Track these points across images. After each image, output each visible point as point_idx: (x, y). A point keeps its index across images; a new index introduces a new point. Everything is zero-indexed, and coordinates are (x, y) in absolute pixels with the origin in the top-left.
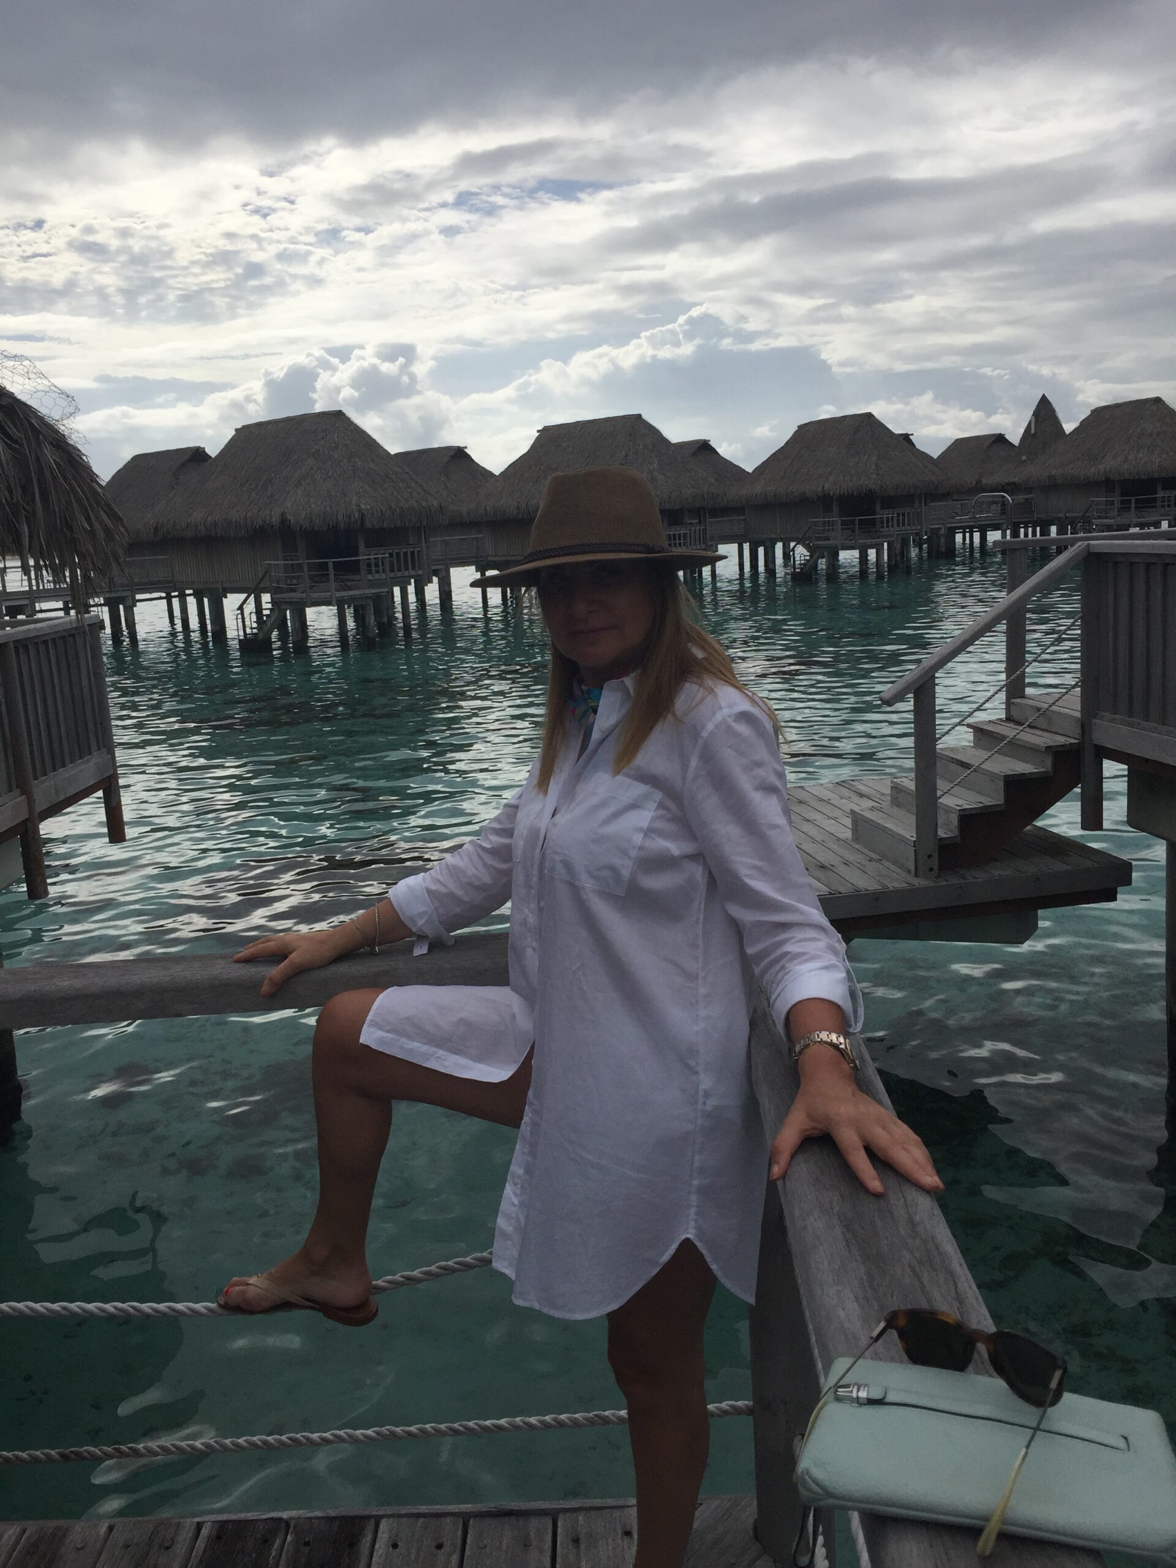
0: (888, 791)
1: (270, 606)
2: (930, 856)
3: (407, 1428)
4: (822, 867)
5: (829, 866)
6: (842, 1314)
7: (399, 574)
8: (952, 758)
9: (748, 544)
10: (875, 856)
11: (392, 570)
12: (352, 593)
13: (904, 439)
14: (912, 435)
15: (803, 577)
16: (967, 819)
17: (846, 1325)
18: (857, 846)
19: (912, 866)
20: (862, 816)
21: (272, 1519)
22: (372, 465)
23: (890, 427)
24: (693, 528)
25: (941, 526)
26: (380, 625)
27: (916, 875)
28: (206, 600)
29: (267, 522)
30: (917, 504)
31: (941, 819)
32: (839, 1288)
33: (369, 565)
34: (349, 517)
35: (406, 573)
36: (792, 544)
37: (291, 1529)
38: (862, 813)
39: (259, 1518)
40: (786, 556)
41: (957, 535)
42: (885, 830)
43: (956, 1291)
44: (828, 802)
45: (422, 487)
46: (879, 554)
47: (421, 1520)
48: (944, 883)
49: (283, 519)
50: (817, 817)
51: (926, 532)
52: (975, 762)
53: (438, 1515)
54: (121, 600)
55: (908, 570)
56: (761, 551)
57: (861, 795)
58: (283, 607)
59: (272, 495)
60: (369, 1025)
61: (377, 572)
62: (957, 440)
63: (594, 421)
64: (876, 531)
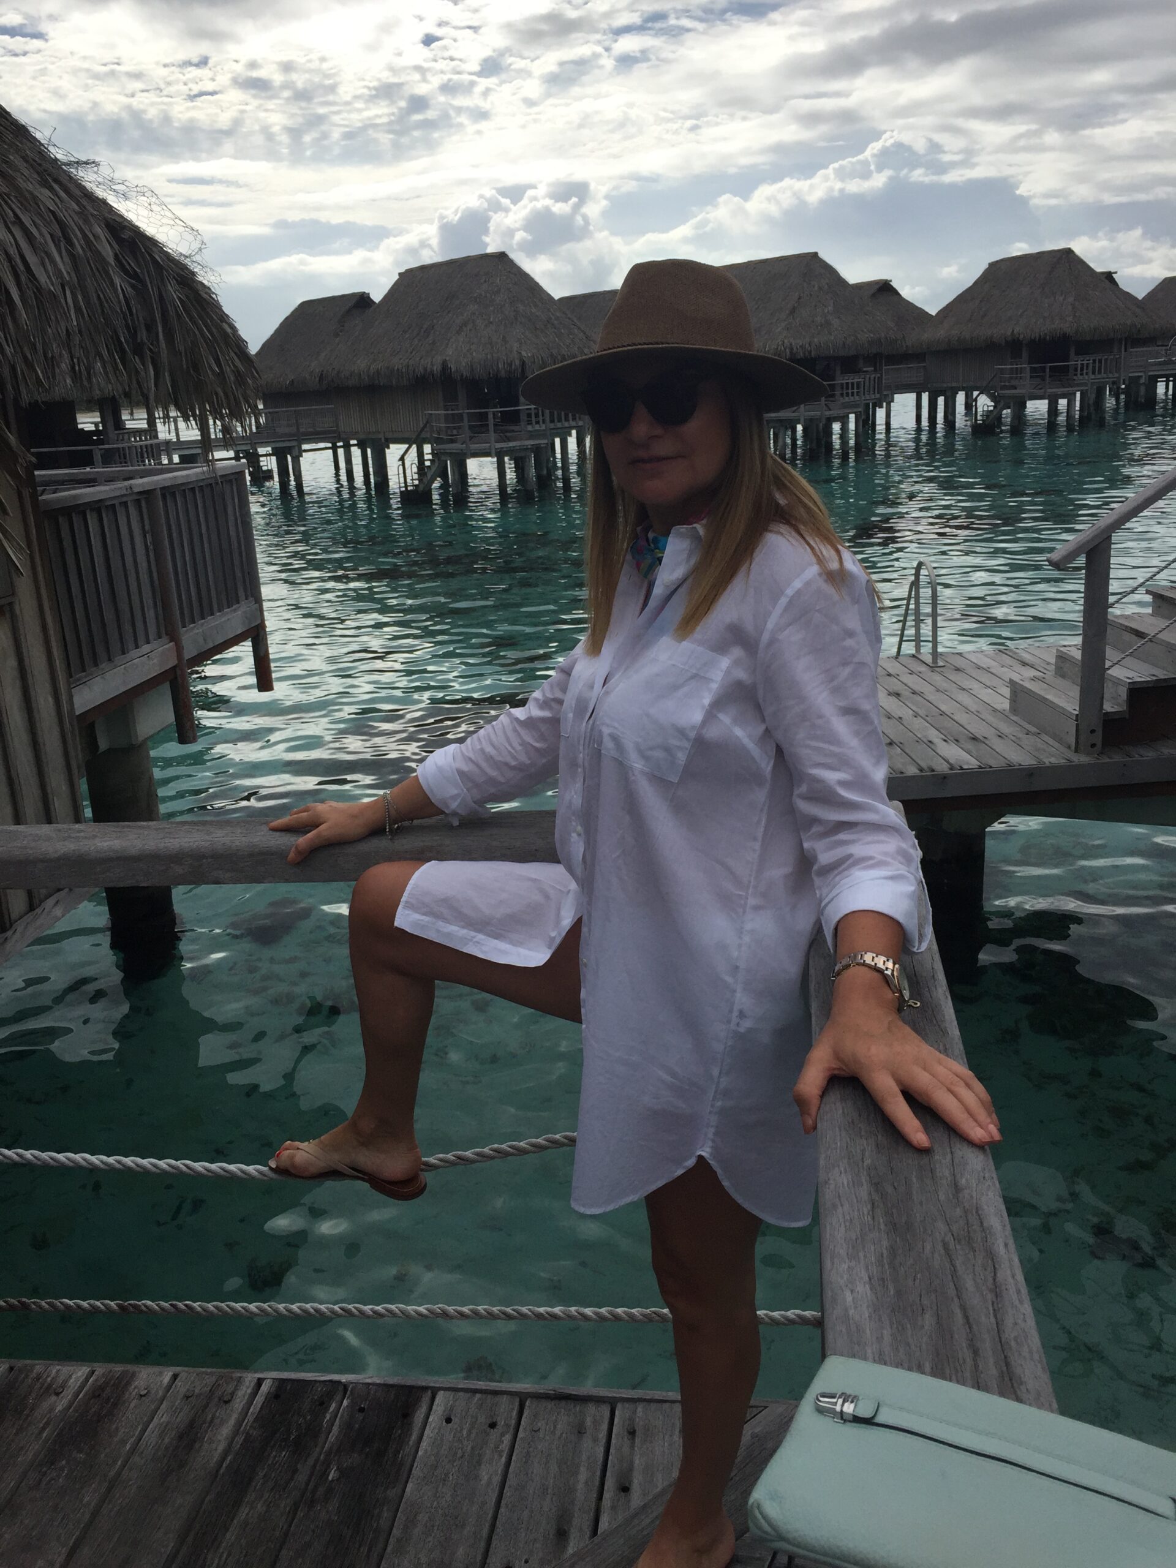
0: (1053, 661)
1: (430, 457)
2: (1093, 731)
3: (459, 1308)
4: (973, 739)
5: (981, 738)
6: (849, 1298)
7: (559, 425)
8: (1127, 627)
9: (927, 393)
10: (1033, 729)
11: (552, 421)
12: (511, 444)
13: (1106, 278)
14: (1116, 273)
15: (986, 429)
16: (1137, 692)
17: (851, 1312)
18: (1014, 718)
19: (1072, 741)
20: (1022, 685)
21: (330, 1381)
22: (534, 310)
23: (1092, 265)
24: (868, 376)
25: (1140, 374)
26: (539, 477)
27: (1076, 751)
28: (369, 451)
29: (429, 370)
30: (1115, 350)
31: (1108, 692)
32: (853, 1263)
33: (529, 415)
34: (510, 365)
35: (566, 424)
36: (975, 393)
37: (348, 1393)
38: (1021, 683)
39: (318, 1379)
40: (969, 405)
41: (1159, 384)
42: (1044, 700)
43: (994, 1280)
44: (987, 670)
45: (585, 334)
46: (1070, 405)
47: (478, 1396)
48: (1107, 760)
49: (444, 366)
50: (975, 686)
51: (1124, 380)
52: (1152, 632)
53: (496, 1393)
54: (289, 450)
55: (1101, 423)
56: (941, 400)
57: (1024, 664)
58: (443, 458)
59: (434, 343)
60: (405, 907)
61: (538, 422)
62: (1166, 279)
63: (767, 259)
64: (1068, 380)
